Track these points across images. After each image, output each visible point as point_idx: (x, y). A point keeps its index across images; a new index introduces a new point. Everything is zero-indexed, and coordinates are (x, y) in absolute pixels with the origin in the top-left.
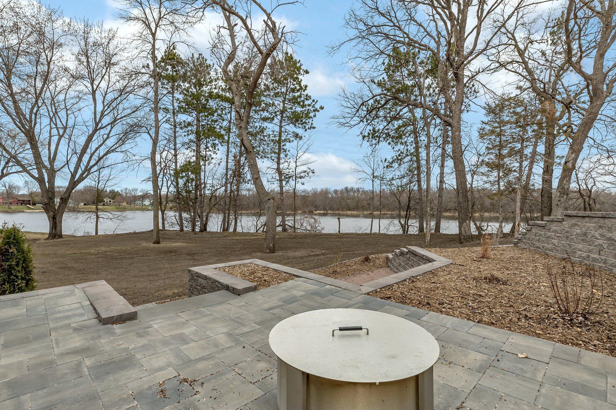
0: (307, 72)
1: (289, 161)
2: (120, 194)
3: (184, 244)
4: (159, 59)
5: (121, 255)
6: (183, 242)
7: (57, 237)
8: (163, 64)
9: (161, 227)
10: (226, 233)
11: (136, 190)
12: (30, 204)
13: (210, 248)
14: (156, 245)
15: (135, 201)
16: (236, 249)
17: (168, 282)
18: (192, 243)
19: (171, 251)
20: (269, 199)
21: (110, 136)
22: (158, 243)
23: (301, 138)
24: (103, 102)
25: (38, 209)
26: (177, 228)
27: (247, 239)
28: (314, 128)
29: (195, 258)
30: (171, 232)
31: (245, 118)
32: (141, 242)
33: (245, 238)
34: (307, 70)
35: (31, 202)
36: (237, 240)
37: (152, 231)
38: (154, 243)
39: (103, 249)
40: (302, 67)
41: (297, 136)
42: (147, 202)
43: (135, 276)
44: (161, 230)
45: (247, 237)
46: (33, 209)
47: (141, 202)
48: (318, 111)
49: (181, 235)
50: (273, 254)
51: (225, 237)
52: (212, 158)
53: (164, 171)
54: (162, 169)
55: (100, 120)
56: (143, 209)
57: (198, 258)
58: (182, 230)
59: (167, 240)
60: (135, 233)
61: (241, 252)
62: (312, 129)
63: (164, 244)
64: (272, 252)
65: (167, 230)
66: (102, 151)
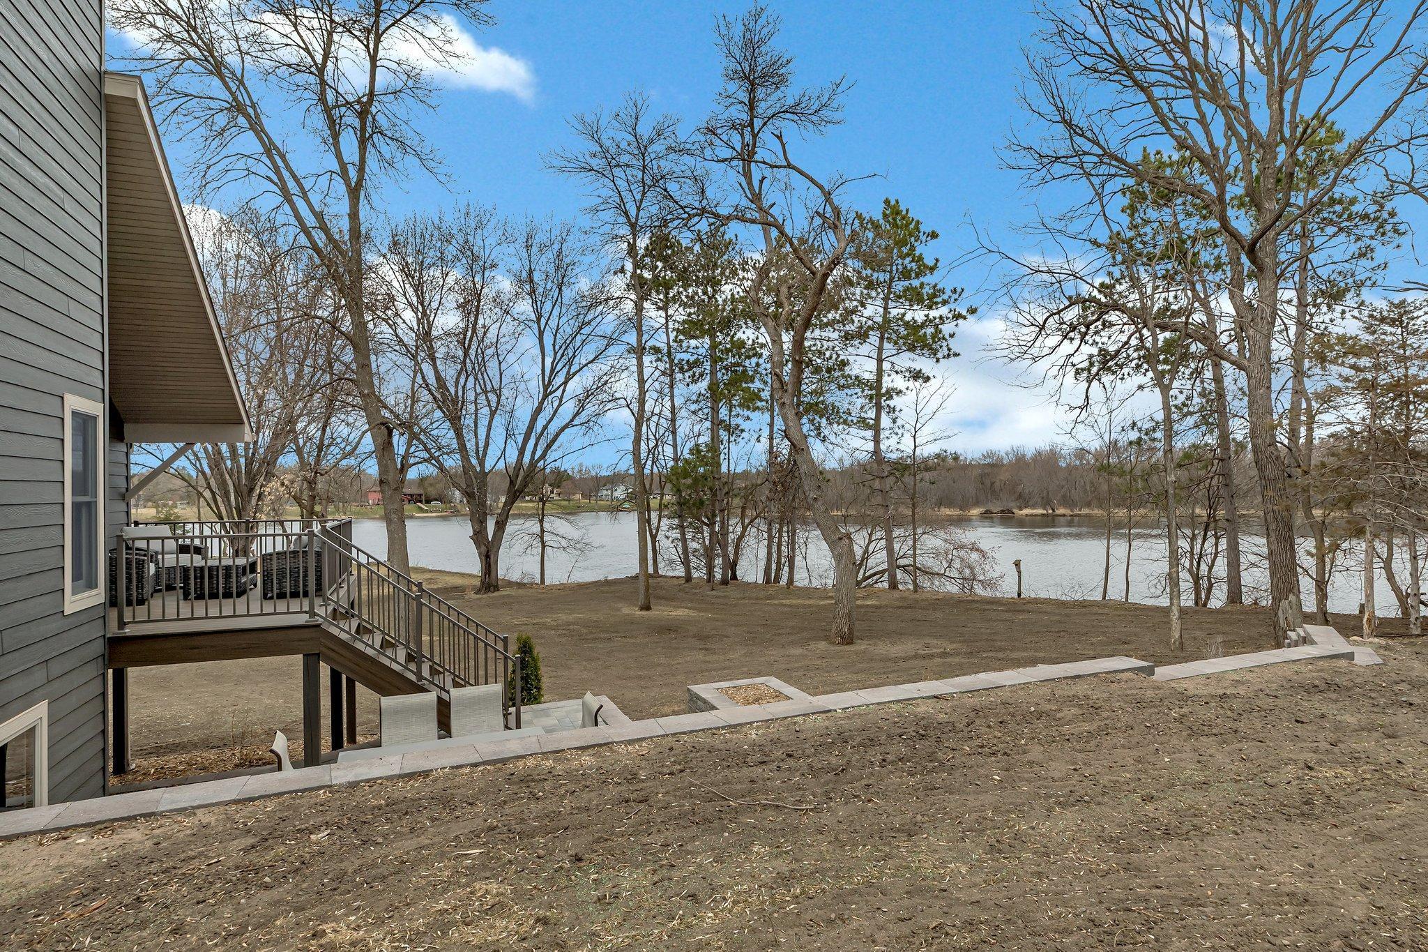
0: (934, 235)
1: (900, 432)
2: (569, 477)
3: (692, 613)
4: (641, 252)
5: (591, 633)
6: (690, 608)
7: (492, 589)
8: (647, 260)
9: (651, 570)
10: (771, 590)
11: (600, 467)
12: (421, 502)
13: (736, 626)
14: (645, 613)
15: (597, 491)
16: (784, 631)
17: (665, 691)
18: (705, 610)
19: (668, 629)
20: (840, 539)
21: (564, 401)
22: (648, 608)
23: (927, 379)
24: (554, 345)
25: (435, 511)
26: (680, 571)
27: (810, 606)
28: (956, 355)
29: (709, 646)
30: (670, 581)
31: (790, 387)
32: (620, 605)
33: (807, 602)
34: (933, 232)
35: (423, 497)
36: (790, 606)
37: (636, 577)
38: (642, 609)
39: (564, 617)
40: (922, 228)
41: (917, 375)
42: (620, 492)
43: (619, 677)
44: (651, 576)
45: (811, 602)
46: (427, 511)
47: (609, 492)
48: (965, 318)
49: (687, 590)
50: (847, 648)
51: (769, 598)
52: (742, 431)
53: (653, 454)
54: (649, 451)
55: (550, 383)
56: (615, 509)
57: (713, 646)
58: (688, 578)
59: (663, 601)
60: (607, 582)
61: (791, 638)
62: (952, 358)
63: (660, 612)
64: (847, 644)
65: (662, 576)
66: (553, 428)
